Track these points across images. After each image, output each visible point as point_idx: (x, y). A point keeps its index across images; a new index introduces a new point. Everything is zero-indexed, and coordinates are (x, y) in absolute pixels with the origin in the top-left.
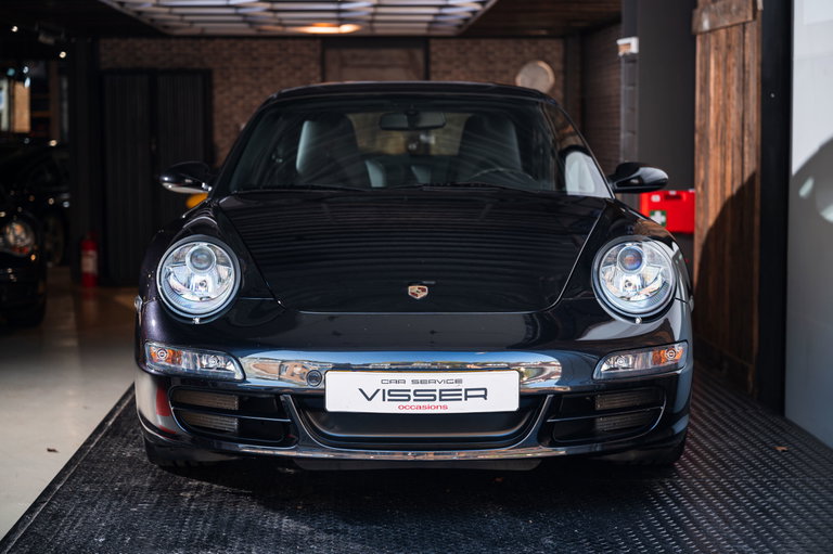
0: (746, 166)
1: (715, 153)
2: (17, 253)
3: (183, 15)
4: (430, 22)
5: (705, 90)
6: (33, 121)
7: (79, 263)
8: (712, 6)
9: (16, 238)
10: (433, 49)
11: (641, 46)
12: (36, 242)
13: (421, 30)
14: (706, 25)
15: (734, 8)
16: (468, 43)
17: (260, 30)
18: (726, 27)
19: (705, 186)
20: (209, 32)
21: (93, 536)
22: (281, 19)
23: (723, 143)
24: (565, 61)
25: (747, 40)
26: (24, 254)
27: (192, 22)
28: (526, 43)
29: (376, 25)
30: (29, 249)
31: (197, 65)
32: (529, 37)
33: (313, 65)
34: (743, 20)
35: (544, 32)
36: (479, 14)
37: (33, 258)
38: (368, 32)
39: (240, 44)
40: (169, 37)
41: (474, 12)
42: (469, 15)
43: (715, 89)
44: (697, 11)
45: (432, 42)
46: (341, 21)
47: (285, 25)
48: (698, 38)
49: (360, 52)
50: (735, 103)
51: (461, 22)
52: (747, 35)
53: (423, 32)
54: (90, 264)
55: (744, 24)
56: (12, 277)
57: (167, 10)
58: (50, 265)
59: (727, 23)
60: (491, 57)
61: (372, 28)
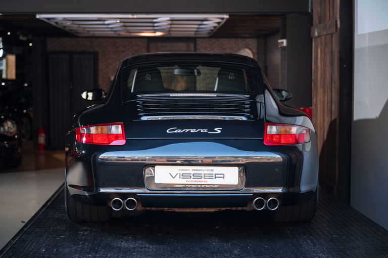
0: (333, 97)
1: (320, 91)
2: (9, 135)
3: (84, 28)
4: (196, 31)
5: (316, 63)
6: (17, 74)
7: (37, 139)
8: (319, 26)
9: (9, 128)
10: (198, 43)
11: (288, 43)
12: (17, 130)
13: (192, 34)
14: (316, 34)
15: (328, 26)
16: (214, 40)
17: (119, 34)
18: (325, 35)
19: (316, 106)
20: (97, 35)
21: (40, 249)
22: (128, 30)
23: (324, 87)
24: (258, 48)
25: (333, 41)
26: (12, 135)
27: (88, 31)
28: (240, 40)
29: (172, 32)
30: (14, 133)
31: (91, 50)
32: (241, 38)
33: (144, 50)
34: (331, 32)
35: (248, 36)
36: (217, 28)
37: (16, 137)
38: (168, 36)
39: (111, 41)
40: (79, 37)
41: (215, 27)
42: (213, 28)
43: (320, 62)
44: (313, 28)
45: (198, 39)
46: (155, 31)
47: (130, 33)
48: (313, 39)
49: (165, 44)
50: (328, 69)
51: (209, 31)
52: (333, 39)
53: (193, 36)
54: (42, 140)
55: (332, 34)
56: (7, 145)
57: (77, 26)
58: (24, 140)
59: (325, 33)
60: (224, 47)
61: (170, 34)
